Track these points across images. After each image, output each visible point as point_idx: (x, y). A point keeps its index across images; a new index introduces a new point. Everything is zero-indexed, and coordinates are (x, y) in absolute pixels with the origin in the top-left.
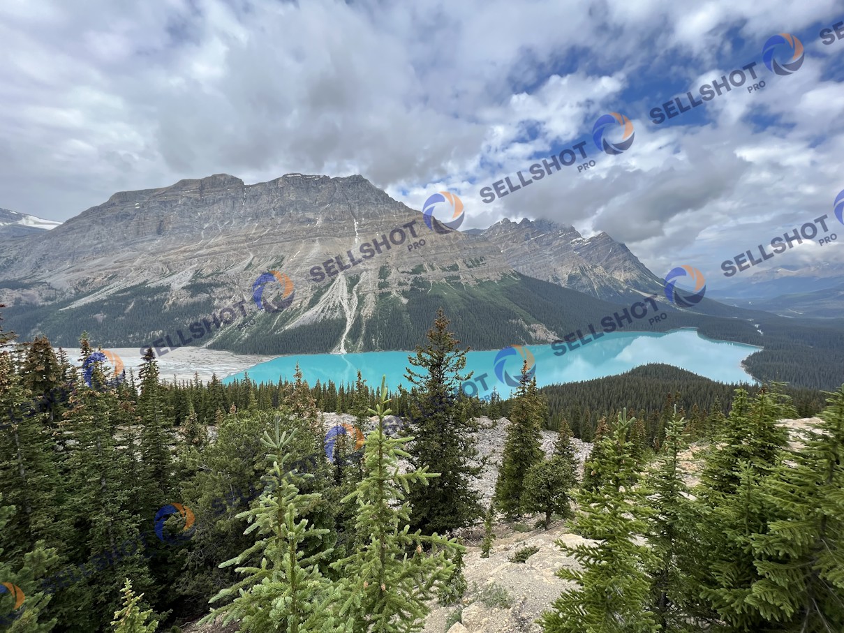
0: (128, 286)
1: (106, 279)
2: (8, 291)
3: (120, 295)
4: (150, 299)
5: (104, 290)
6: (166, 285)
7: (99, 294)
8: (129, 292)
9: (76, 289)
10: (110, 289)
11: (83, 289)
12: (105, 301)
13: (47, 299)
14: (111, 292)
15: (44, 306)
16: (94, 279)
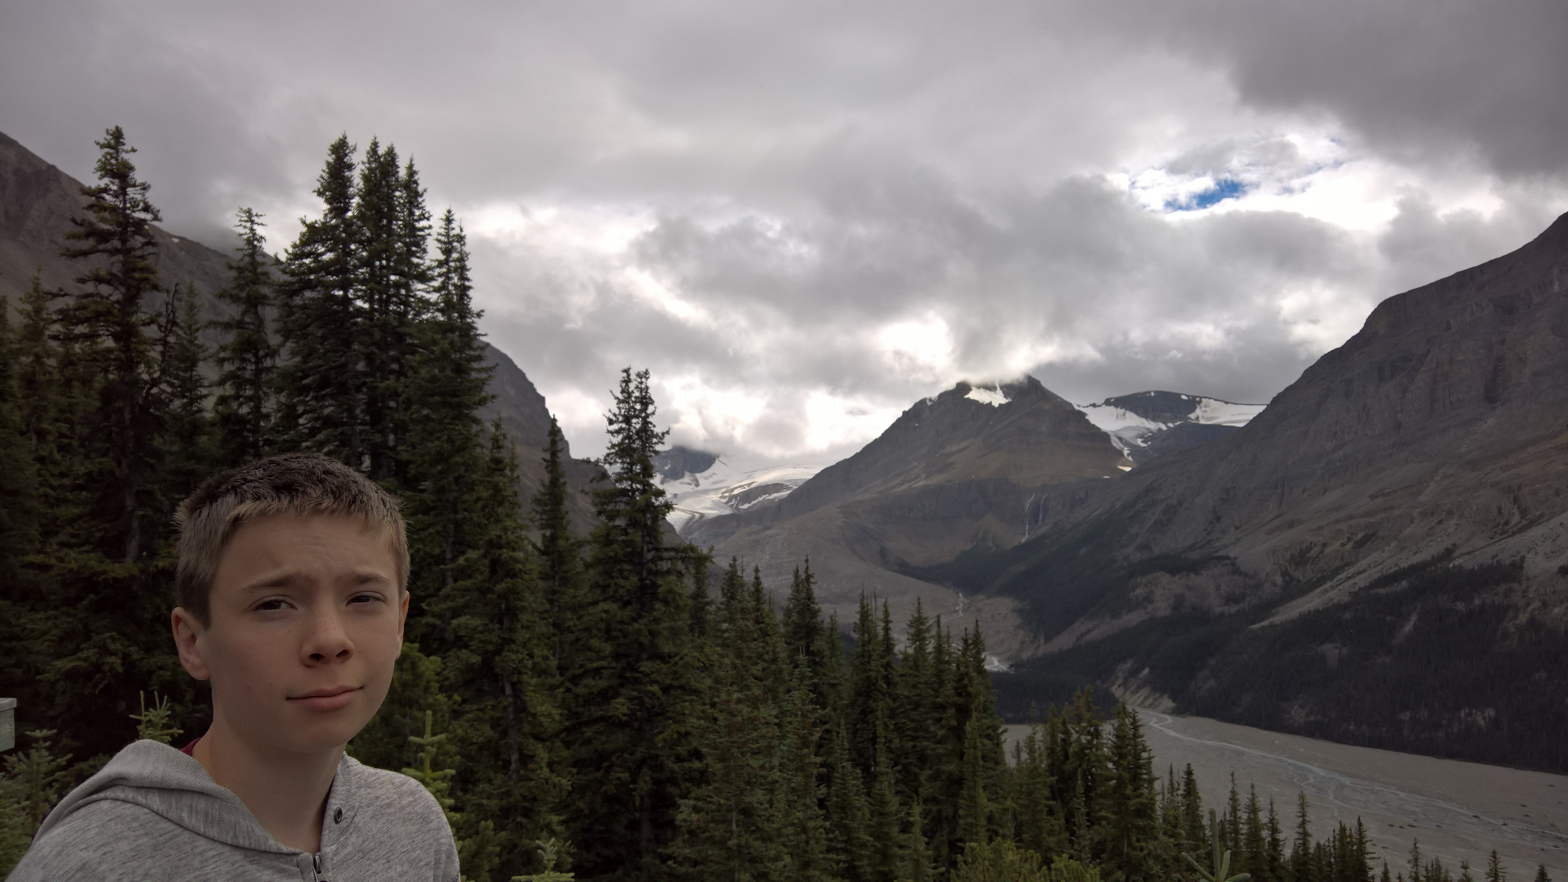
0: (1405, 564)
1: (1349, 546)
2: (1164, 578)
3: (1382, 591)
4: (1460, 606)
5: (1343, 576)
6: (1507, 562)
7: (1332, 588)
8: (1404, 584)
9: (1285, 574)
10: (1360, 573)
11: (1298, 574)
12: (1346, 607)
13: (1230, 599)
14: (1361, 581)
15: (1222, 615)
16: (1325, 545)
